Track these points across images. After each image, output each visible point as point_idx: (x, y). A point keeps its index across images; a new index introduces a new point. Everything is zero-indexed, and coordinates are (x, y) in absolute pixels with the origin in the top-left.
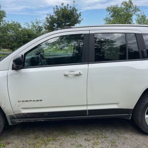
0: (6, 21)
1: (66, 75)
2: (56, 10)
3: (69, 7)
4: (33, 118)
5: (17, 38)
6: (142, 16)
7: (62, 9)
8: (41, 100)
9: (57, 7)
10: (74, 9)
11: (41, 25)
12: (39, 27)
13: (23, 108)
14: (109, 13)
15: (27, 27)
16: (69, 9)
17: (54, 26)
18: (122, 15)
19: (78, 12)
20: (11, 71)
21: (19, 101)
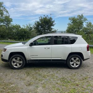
0: (13, 24)
1: (45, 48)
2: (40, 19)
3: (48, 17)
5: (18, 33)
6: (89, 23)
7: (44, 18)
9: (41, 17)
10: (51, 18)
11: (31, 26)
12: (31, 27)
14: (70, 21)
15: (24, 27)
16: (48, 18)
17: (39, 27)
18: (78, 22)
19: (53, 20)
20: (29, 47)
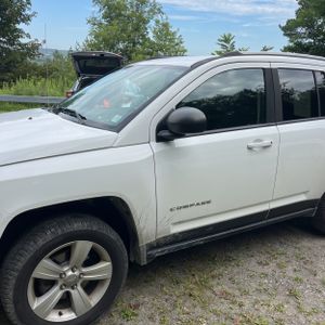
1: (250, 148)
4: (185, 240)
6: (164, 25)
8: (208, 202)
13: (175, 224)
21: (171, 210)
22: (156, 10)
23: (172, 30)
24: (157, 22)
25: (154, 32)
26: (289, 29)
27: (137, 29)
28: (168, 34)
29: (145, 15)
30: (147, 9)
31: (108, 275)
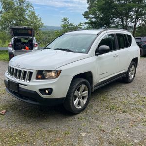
22: (29, 5)
23: (36, 15)
24: (29, 11)
25: (28, 15)
26: (86, 15)
27: (21, 14)
28: (34, 17)
29: (24, 8)
30: (25, 5)
31: (87, 95)
